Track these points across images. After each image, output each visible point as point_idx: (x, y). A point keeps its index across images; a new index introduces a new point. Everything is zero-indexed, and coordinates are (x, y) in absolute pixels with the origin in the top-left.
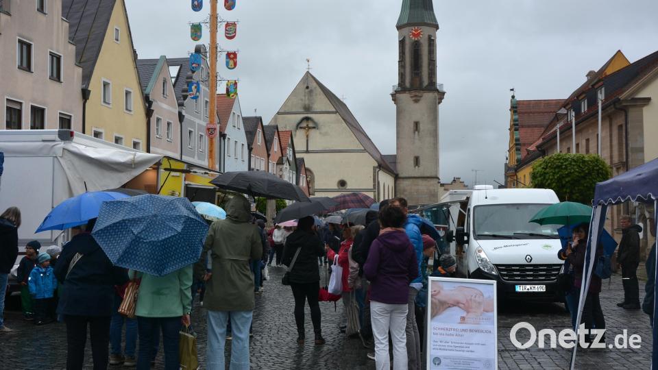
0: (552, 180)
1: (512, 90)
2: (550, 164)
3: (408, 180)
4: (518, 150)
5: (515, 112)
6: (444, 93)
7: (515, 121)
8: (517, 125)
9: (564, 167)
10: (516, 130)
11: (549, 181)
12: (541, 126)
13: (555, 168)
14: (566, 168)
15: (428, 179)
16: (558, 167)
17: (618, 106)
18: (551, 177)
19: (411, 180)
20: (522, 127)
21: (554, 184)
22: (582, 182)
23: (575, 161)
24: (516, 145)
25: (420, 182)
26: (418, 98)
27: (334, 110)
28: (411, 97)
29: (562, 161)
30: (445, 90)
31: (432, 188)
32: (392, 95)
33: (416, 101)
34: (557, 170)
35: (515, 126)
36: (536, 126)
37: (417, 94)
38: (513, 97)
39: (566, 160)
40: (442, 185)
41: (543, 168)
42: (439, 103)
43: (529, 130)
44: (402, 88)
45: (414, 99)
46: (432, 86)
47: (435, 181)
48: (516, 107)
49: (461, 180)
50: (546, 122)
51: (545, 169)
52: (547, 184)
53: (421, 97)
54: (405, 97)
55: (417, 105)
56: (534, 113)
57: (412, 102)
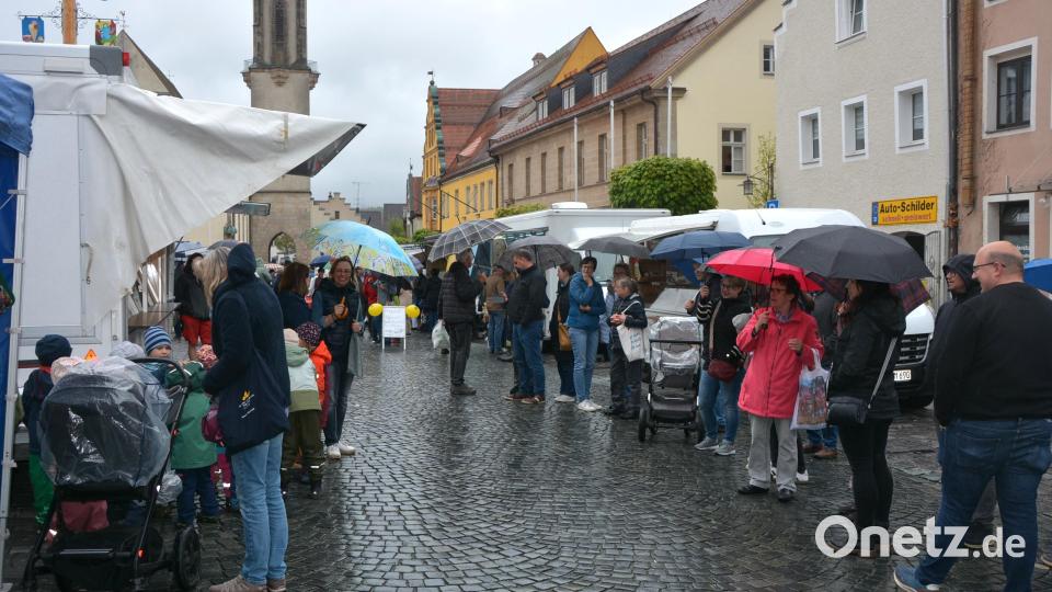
0: (649, 195)
1: (431, 73)
2: (646, 173)
3: (270, 195)
4: (441, 155)
5: (435, 103)
6: (317, 75)
7: (436, 115)
8: (439, 121)
9: (668, 177)
10: (438, 128)
11: (645, 198)
12: (471, 124)
13: (654, 179)
14: (671, 180)
15: (299, 195)
16: (659, 177)
17: (646, 97)
18: (648, 192)
19: (273, 195)
20: (446, 124)
21: (653, 202)
22: (690, 198)
23: (681, 168)
24: (440, 148)
25: (286, 197)
26: (282, 80)
27: (166, 91)
28: (273, 78)
29: (664, 168)
30: (319, 71)
31: (301, 206)
32: (244, 74)
33: (280, 84)
34: (657, 181)
35: (436, 123)
36: (463, 124)
37: (281, 73)
38: (432, 83)
39: (671, 167)
40: (316, 203)
41: (635, 178)
42: (311, 88)
43: (455, 129)
44: (259, 64)
45: (276, 80)
46: (301, 64)
47: (304, 198)
48: (437, 97)
49: (341, 196)
50: (477, 119)
51: (639, 179)
52: (642, 201)
53: (287, 78)
54: (263, 77)
55: (281, 90)
56: (460, 106)
57: (273, 86)
